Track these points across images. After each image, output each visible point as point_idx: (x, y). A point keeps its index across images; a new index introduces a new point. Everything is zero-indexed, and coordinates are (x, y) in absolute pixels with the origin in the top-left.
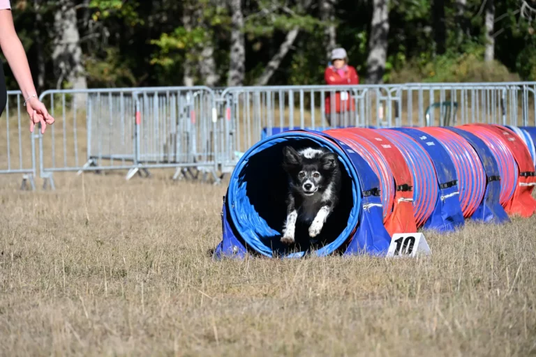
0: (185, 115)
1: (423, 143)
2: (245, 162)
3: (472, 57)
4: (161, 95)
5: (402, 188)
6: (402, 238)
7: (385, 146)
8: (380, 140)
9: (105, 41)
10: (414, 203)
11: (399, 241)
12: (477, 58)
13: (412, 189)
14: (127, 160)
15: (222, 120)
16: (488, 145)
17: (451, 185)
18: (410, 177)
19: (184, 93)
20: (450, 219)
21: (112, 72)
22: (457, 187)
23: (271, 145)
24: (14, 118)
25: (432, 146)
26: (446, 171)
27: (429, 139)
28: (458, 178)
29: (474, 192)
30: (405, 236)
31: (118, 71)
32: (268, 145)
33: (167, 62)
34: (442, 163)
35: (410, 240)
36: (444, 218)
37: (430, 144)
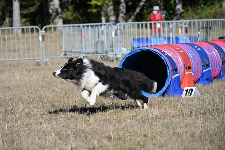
0: (102, 34)
1: (196, 49)
2: (124, 60)
3: (217, 6)
4: (92, 26)
5: (187, 68)
6: (188, 89)
7: (181, 51)
8: (179, 49)
9: (69, 3)
10: (193, 74)
11: (187, 90)
12: (219, 6)
13: (192, 68)
14: (79, 52)
15: (116, 36)
16: (222, 48)
17: (208, 66)
18: (191, 63)
19: (101, 25)
20: (207, 79)
21: (72, 16)
22: (210, 66)
23: (135, 53)
24: (33, 35)
25: (200, 50)
26: (205, 60)
27: (199, 47)
28: (210, 62)
29: (217, 68)
30: (189, 88)
31: (74, 15)
32: (133, 53)
33: (94, 11)
34: (204, 57)
35: (191, 90)
36: (205, 79)
37: (199, 49)
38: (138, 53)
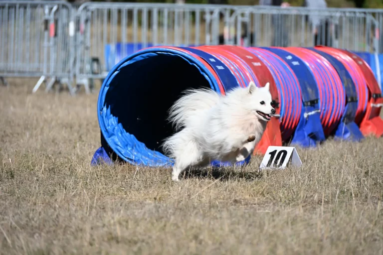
1: (289, 62)
2: (116, 73)
6: (276, 151)
7: (256, 64)
8: (251, 58)
10: (280, 119)
11: (273, 154)
13: (279, 105)
17: (313, 104)
18: (277, 93)
20: (312, 136)
22: (318, 106)
23: (142, 59)
25: (297, 66)
26: (309, 90)
27: (295, 59)
28: (320, 97)
30: (279, 149)
32: (138, 58)
34: (306, 83)
35: (283, 153)
36: (306, 134)
37: (295, 63)
38: (150, 58)
